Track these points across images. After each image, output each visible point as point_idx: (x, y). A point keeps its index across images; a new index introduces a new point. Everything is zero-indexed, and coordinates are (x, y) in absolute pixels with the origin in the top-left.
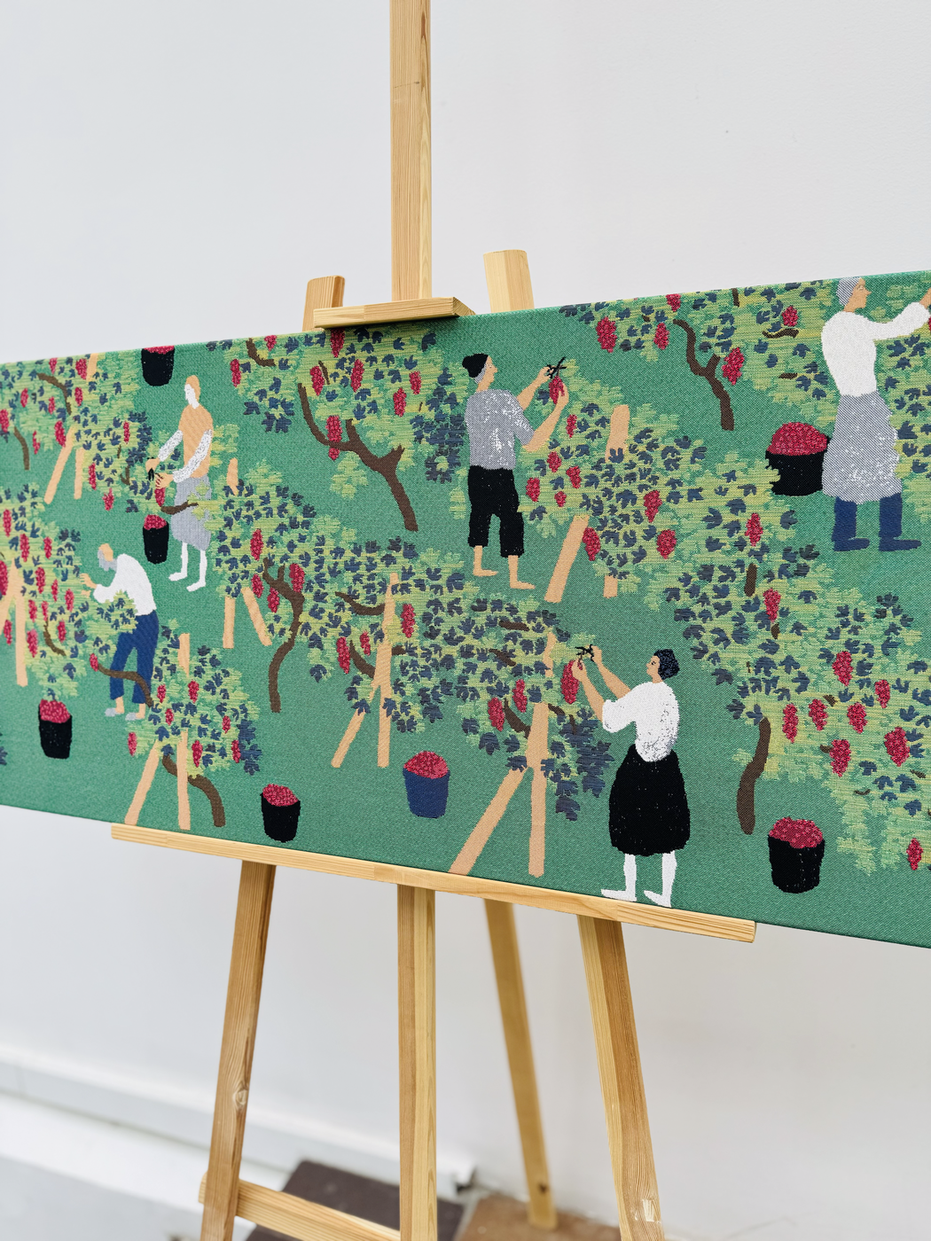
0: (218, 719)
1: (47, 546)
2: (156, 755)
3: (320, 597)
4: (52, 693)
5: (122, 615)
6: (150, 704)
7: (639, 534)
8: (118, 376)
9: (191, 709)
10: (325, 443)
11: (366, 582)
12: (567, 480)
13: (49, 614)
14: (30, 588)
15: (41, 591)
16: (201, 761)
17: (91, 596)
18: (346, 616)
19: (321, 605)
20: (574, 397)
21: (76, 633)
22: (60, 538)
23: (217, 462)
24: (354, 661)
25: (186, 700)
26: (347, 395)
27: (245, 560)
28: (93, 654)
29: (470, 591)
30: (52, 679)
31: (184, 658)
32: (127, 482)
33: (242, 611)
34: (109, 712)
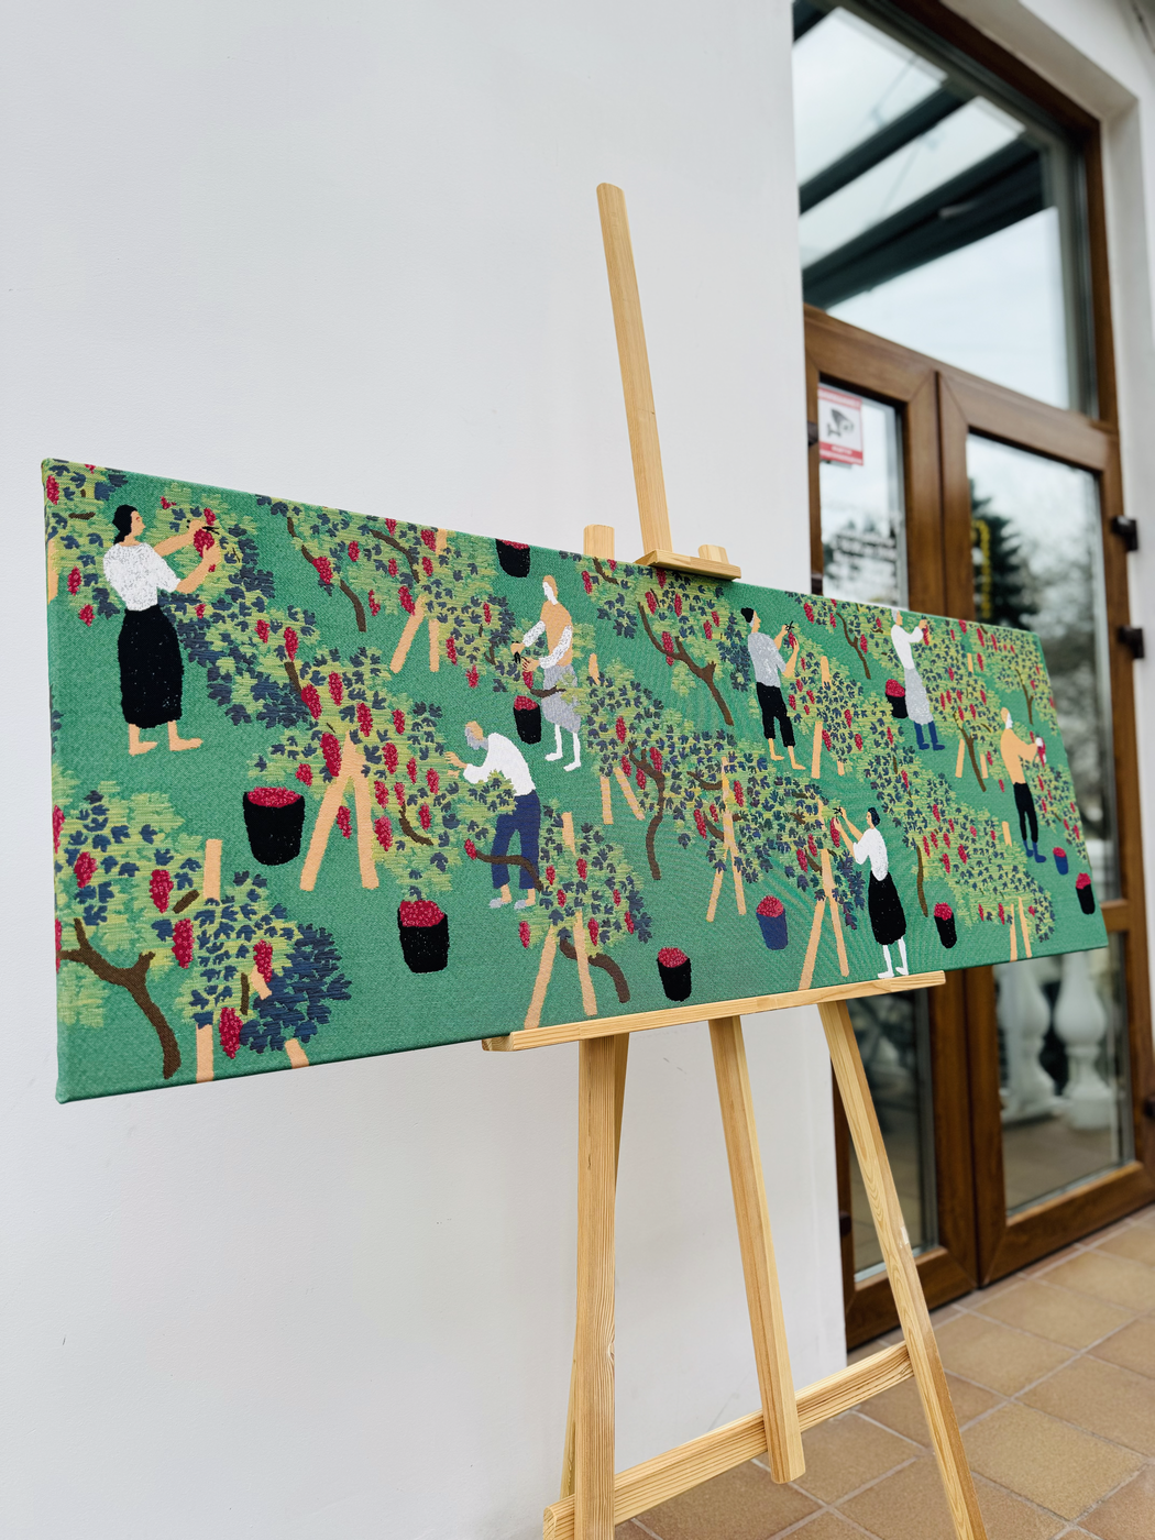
0: (609, 893)
1: (398, 719)
2: (552, 941)
3: (676, 776)
4: (415, 890)
5: (499, 796)
6: (540, 887)
7: (847, 736)
8: (472, 557)
9: (582, 887)
10: (662, 651)
11: (707, 763)
12: (808, 698)
13: (406, 798)
14: (374, 767)
15: (392, 771)
16: (598, 938)
17: (461, 776)
18: (697, 791)
19: (678, 782)
20: (801, 647)
21: (444, 817)
22: (415, 712)
23: (579, 655)
24: (708, 827)
25: (576, 879)
26: (673, 618)
27: (613, 742)
28: (469, 840)
29: (771, 772)
30: (414, 874)
31: (569, 836)
32: (493, 663)
33: (616, 790)
34: (495, 904)
